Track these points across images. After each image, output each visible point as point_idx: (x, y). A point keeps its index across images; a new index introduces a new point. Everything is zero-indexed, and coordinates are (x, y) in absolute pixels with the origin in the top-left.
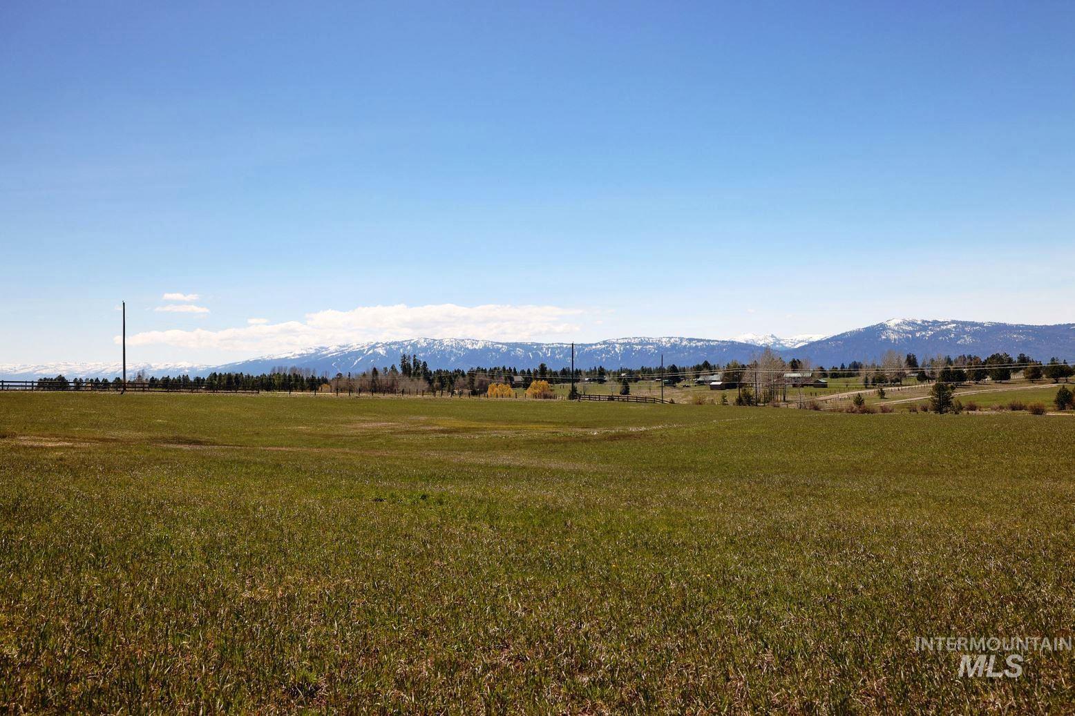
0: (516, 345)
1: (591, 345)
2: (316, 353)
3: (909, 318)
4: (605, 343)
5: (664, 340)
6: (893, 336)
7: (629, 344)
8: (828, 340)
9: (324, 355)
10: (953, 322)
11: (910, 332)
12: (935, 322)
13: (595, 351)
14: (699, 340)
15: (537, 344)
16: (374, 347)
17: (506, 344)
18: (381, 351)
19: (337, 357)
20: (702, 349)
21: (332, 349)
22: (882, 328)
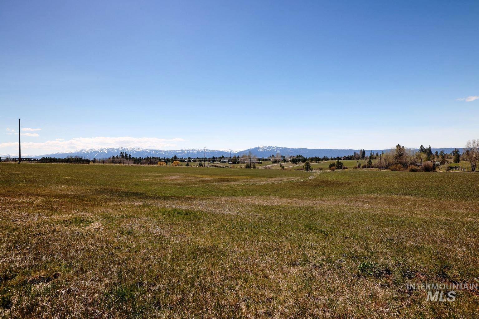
0: (153, 150)
1: (177, 151)
2: (81, 152)
3: (265, 145)
4: (181, 150)
5: (199, 150)
6: (261, 150)
7: (189, 151)
8: (245, 151)
9: (85, 152)
10: (276, 147)
11: (265, 149)
12: (271, 147)
13: (178, 153)
14: (209, 150)
15: (160, 150)
16: (103, 150)
17: (149, 150)
18: (106, 152)
19: (89, 153)
20: (210, 153)
21: (87, 150)
22: (259, 148)
